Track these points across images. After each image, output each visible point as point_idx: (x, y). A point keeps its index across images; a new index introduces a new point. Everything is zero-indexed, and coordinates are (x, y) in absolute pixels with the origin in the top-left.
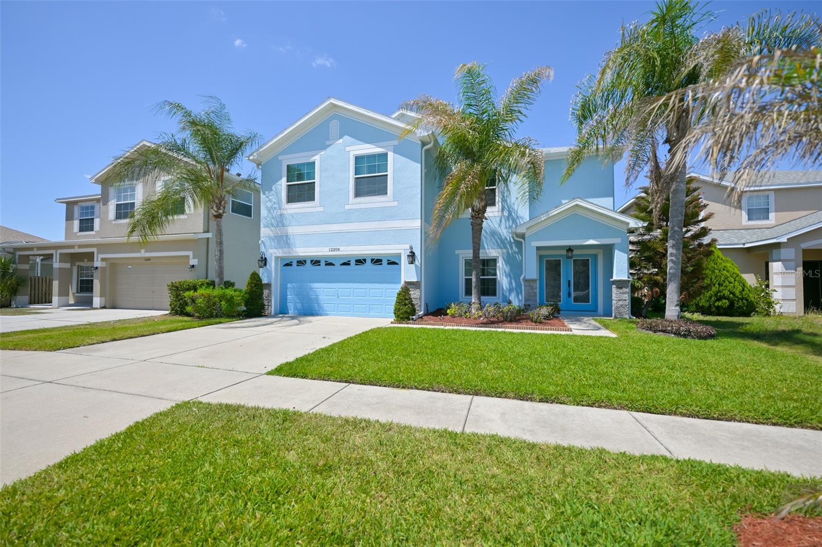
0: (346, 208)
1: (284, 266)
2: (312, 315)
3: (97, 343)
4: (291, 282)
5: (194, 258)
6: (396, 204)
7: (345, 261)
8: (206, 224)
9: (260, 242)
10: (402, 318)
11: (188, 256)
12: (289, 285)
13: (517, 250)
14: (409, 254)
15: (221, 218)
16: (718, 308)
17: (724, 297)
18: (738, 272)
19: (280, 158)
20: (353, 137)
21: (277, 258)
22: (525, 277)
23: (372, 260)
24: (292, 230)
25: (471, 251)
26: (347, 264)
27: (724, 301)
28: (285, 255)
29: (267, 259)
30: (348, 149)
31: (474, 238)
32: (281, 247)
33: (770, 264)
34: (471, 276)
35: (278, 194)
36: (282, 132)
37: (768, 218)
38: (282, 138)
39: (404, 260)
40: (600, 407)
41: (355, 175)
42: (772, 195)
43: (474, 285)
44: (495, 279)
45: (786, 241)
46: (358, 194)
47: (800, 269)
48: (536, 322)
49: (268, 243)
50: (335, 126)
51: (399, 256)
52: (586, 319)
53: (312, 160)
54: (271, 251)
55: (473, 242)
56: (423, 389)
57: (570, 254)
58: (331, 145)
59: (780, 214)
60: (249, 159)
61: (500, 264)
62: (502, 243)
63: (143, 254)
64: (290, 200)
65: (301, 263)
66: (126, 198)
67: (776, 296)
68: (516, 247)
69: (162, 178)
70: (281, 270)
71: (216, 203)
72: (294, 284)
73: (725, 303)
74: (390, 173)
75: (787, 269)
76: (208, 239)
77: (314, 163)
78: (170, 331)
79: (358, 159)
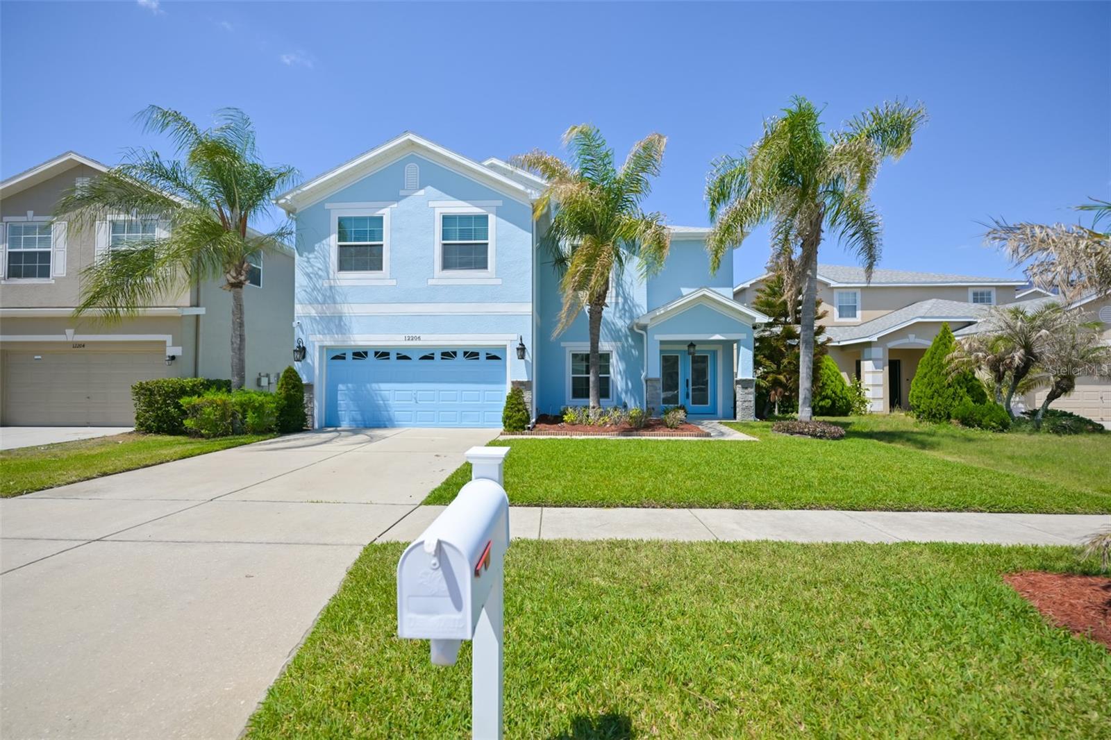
0: (429, 283)
1: (333, 358)
2: (379, 427)
3: (80, 481)
4: (343, 382)
5: (174, 344)
6: (499, 282)
7: (427, 354)
8: (195, 294)
9: (295, 324)
10: (515, 428)
11: (164, 342)
12: (341, 387)
13: (633, 343)
14: (518, 346)
15: (241, 287)
16: (821, 408)
17: (826, 397)
18: (838, 371)
19: (327, 206)
20: (440, 190)
21: (322, 348)
22: (646, 376)
23: (465, 353)
24: (350, 310)
25: (589, 344)
26: (429, 357)
27: (827, 401)
28: (337, 344)
29: (307, 349)
30: (431, 204)
31: (592, 328)
32: (330, 332)
33: (862, 362)
34: (589, 373)
35: (325, 258)
36: (332, 170)
37: (855, 316)
38: (331, 178)
39: (511, 355)
40: (811, 508)
41: (443, 239)
42: (859, 293)
43: (591, 385)
44: (608, 378)
45: (876, 340)
46: (446, 265)
47: (887, 368)
48: (671, 428)
49: (306, 324)
50: (412, 171)
51: (504, 348)
52: (706, 422)
53: (378, 213)
54: (311, 338)
55: (591, 333)
56: (632, 506)
57: (692, 350)
58: (406, 196)
59: (865, 312)
60: (277, 203)
61: (614, 360)
62: (616, 335)
63: (70, 336)
64: (342, 266)
65: (360, 355)
66: (29, 242)
67: (868, 395)
68: (632, 340)
69: (109, 217)
70: (327, 366)
71: (235, 265)
72: (350, 385)
73: (827, 403)
74: (491, 241)
75: (876, 368)
76: (198, 316)
77: (381, 219)
78: (184, 458)
79: (447, 219)
